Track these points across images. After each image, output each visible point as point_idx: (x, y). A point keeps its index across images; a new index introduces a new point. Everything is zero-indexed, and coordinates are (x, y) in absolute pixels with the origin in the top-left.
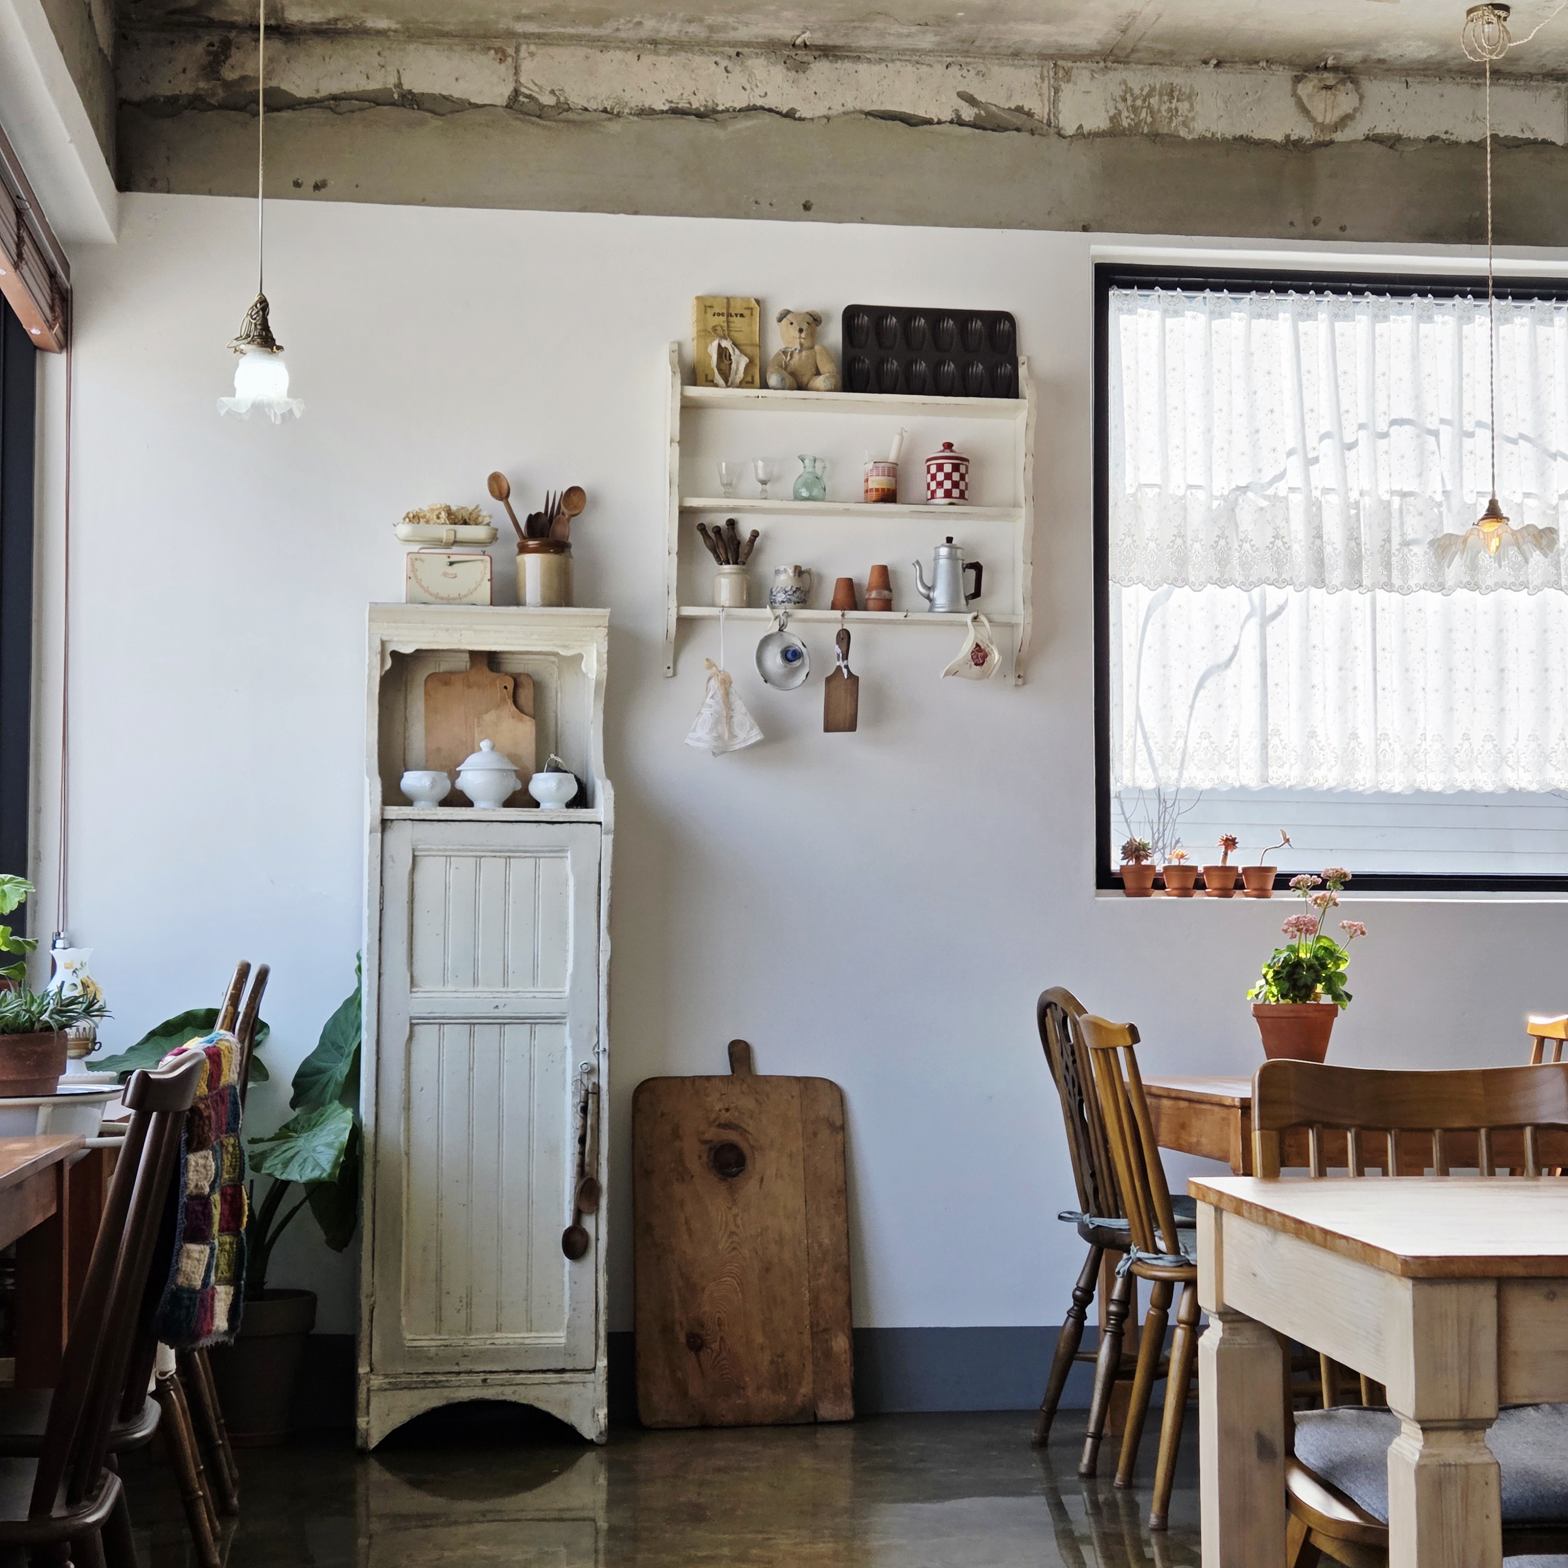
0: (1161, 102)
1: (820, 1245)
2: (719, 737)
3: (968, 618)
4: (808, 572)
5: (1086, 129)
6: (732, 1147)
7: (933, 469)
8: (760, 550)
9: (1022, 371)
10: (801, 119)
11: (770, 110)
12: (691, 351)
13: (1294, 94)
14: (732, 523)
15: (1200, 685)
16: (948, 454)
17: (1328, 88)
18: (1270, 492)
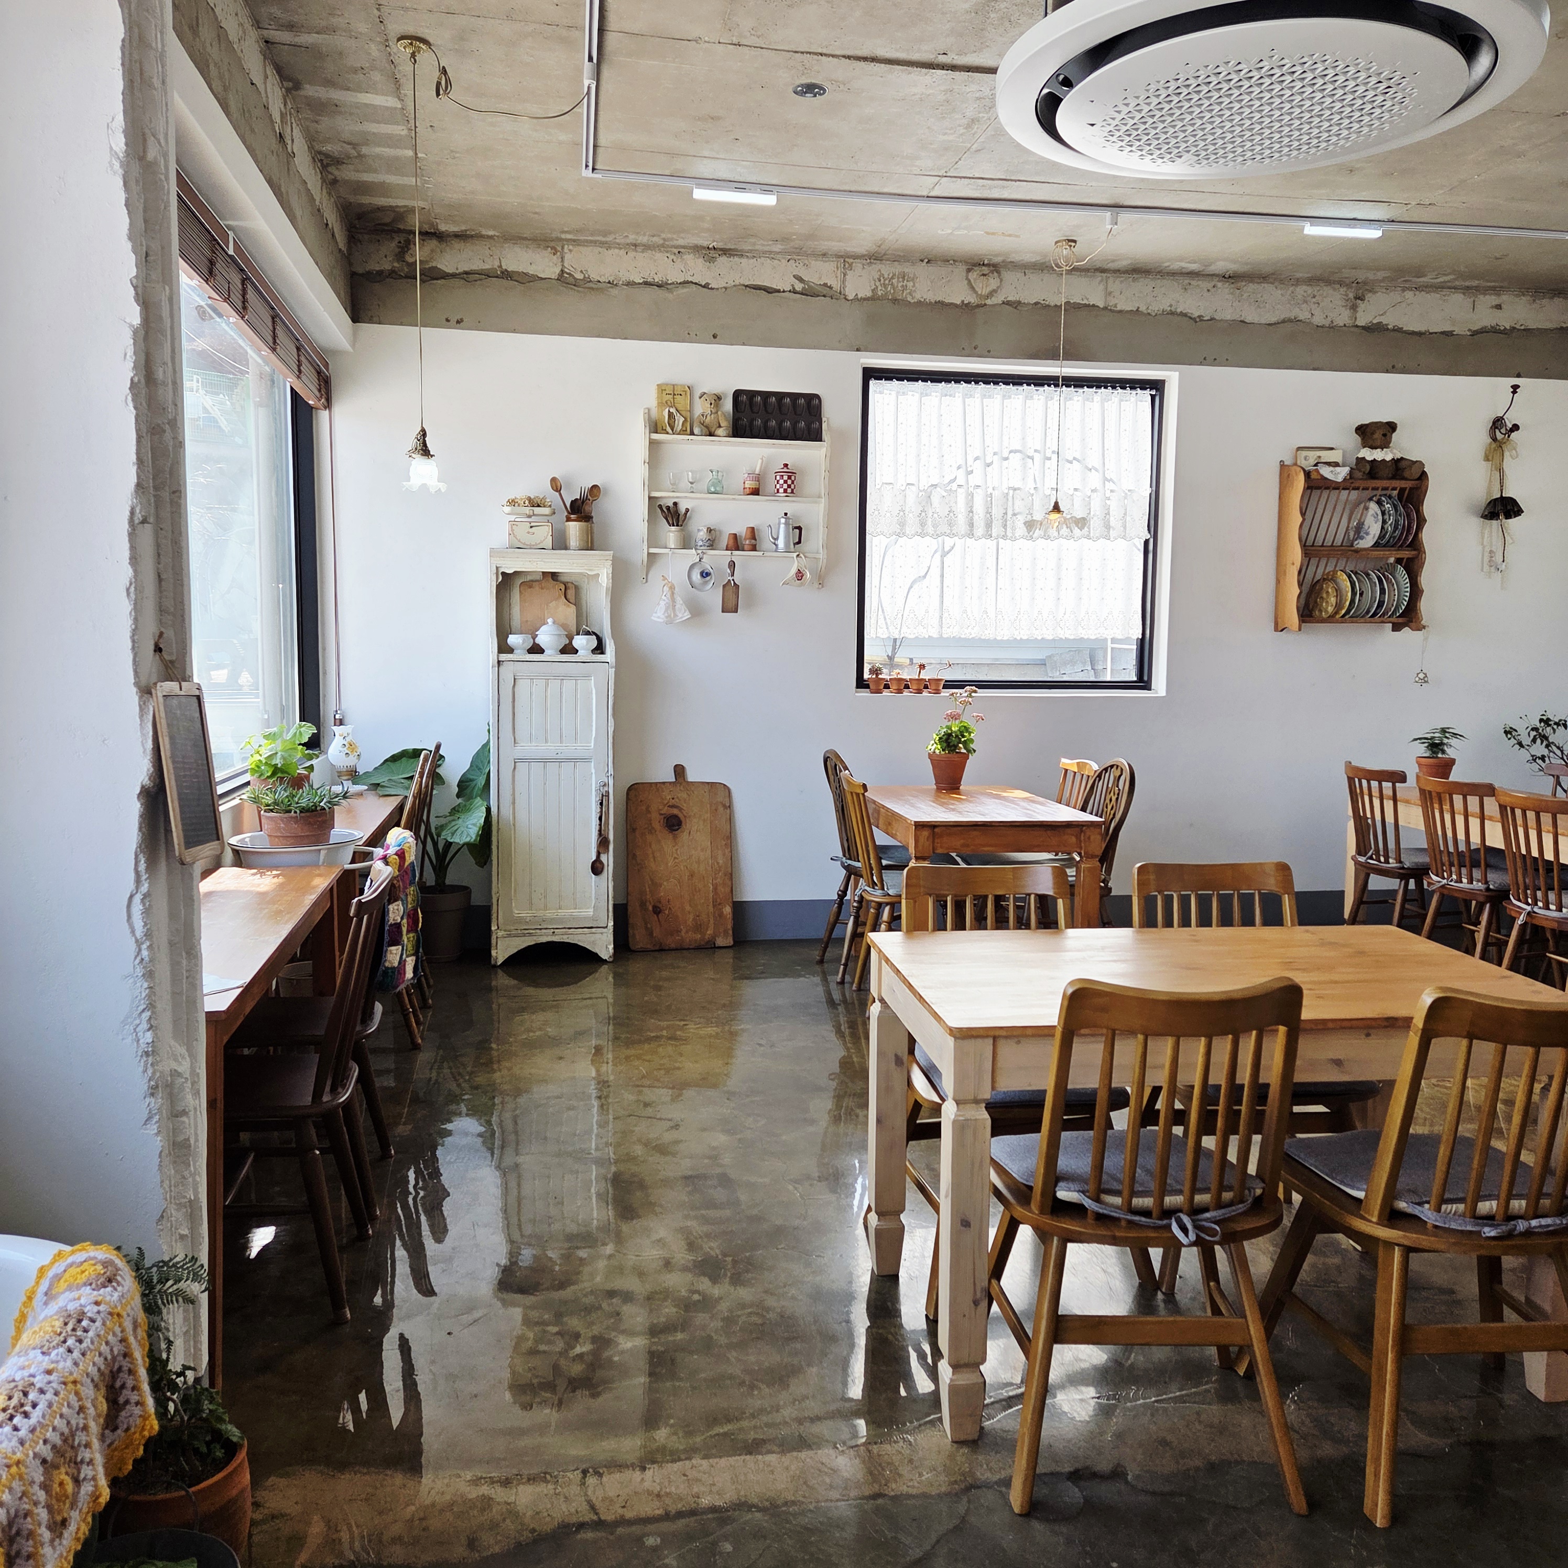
0: (898, 282)
1: (718, 863)
2: (669, 616)
3: (795, 554)
4: (714, 530)
5: (859, 296)
6: (676, 816)
7: (778, 478)
8: (690, 518)
9: (824, 426)
10: (712, 289)
11: (696, 284)
12: (654, 414)
13: (967, 279)
14: (675, 504)
15: (911, 587)
16: (785, 470)
17: (984, 275)
18: (948, 488)
